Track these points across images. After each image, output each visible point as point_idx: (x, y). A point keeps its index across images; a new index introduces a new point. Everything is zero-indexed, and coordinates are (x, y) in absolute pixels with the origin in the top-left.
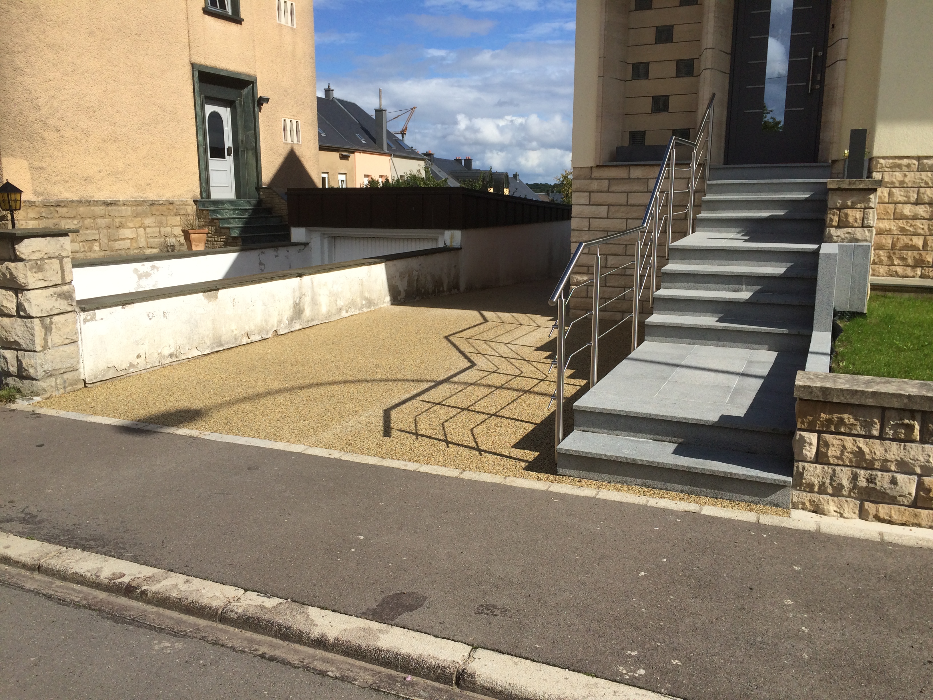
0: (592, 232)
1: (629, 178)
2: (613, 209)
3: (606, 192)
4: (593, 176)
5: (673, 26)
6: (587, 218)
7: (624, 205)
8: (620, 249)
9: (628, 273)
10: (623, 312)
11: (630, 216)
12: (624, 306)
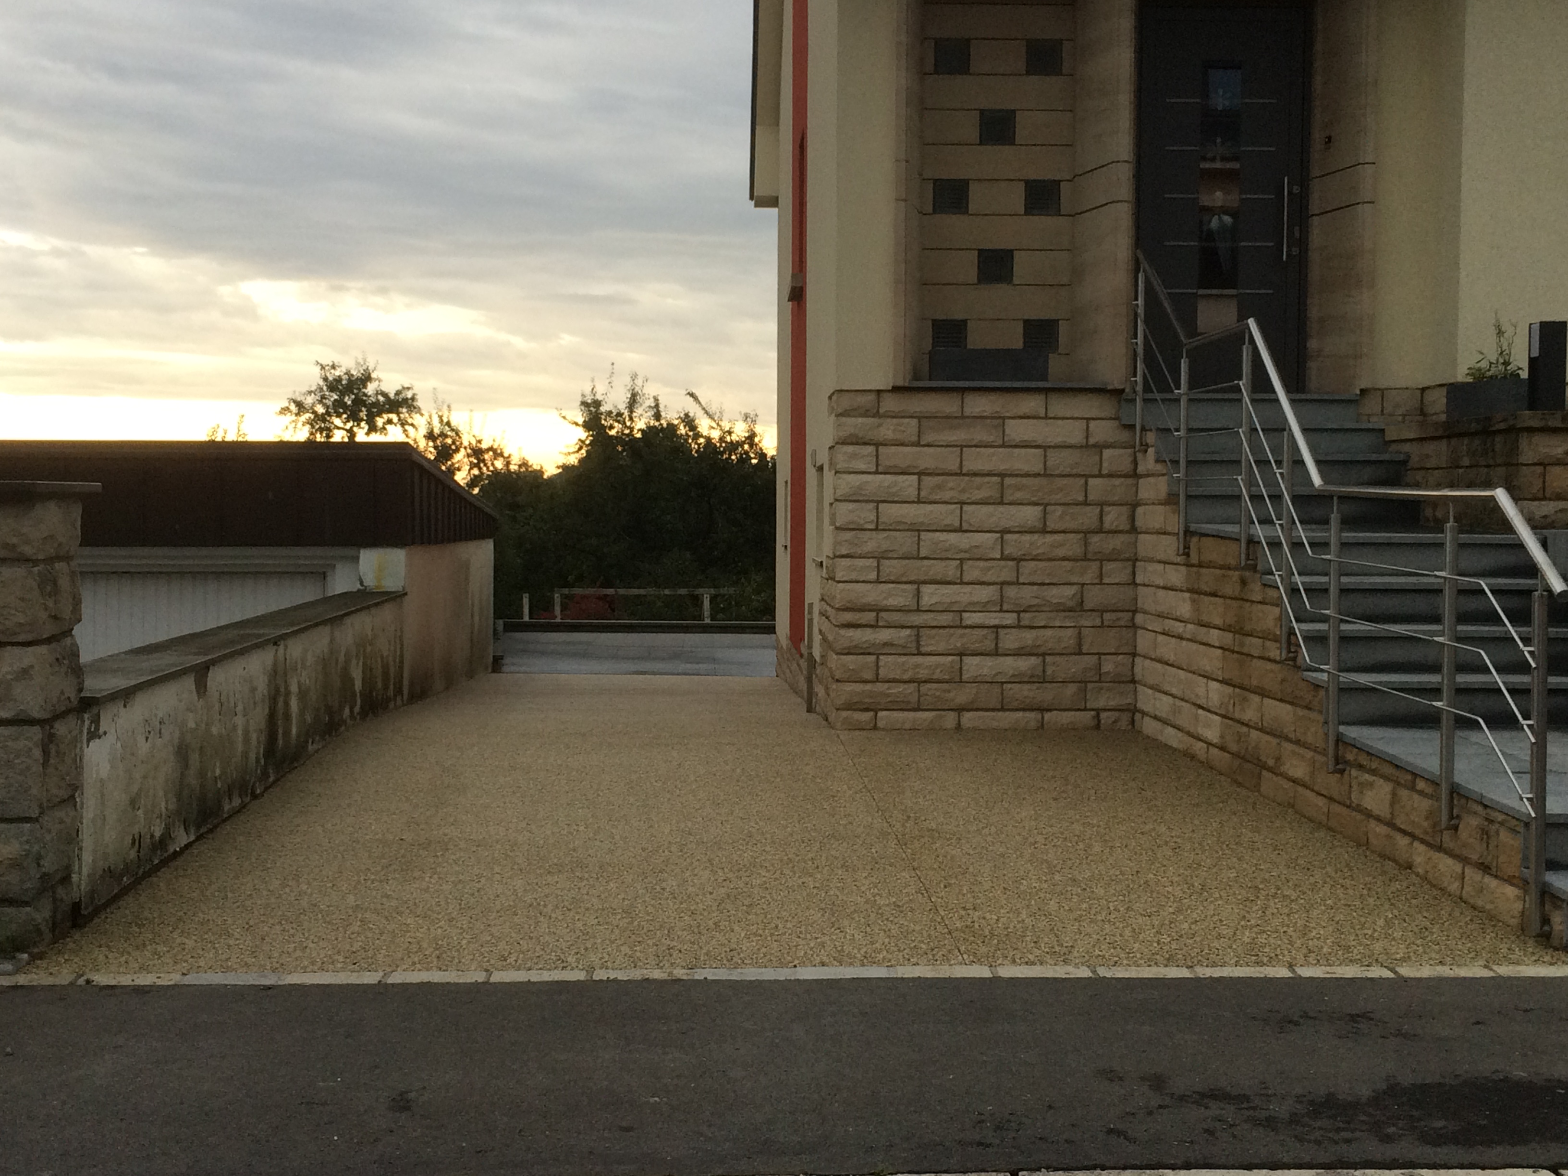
1: (963, 417)
3: (913, 445)
4: (881, 411)
5: (1013, 112)
6: (872, 501)
7: (956, 474)
8: (950, 569)
9: (969, 622)
10: (960, 710)
11: (968, 498)
12: (962, 696)
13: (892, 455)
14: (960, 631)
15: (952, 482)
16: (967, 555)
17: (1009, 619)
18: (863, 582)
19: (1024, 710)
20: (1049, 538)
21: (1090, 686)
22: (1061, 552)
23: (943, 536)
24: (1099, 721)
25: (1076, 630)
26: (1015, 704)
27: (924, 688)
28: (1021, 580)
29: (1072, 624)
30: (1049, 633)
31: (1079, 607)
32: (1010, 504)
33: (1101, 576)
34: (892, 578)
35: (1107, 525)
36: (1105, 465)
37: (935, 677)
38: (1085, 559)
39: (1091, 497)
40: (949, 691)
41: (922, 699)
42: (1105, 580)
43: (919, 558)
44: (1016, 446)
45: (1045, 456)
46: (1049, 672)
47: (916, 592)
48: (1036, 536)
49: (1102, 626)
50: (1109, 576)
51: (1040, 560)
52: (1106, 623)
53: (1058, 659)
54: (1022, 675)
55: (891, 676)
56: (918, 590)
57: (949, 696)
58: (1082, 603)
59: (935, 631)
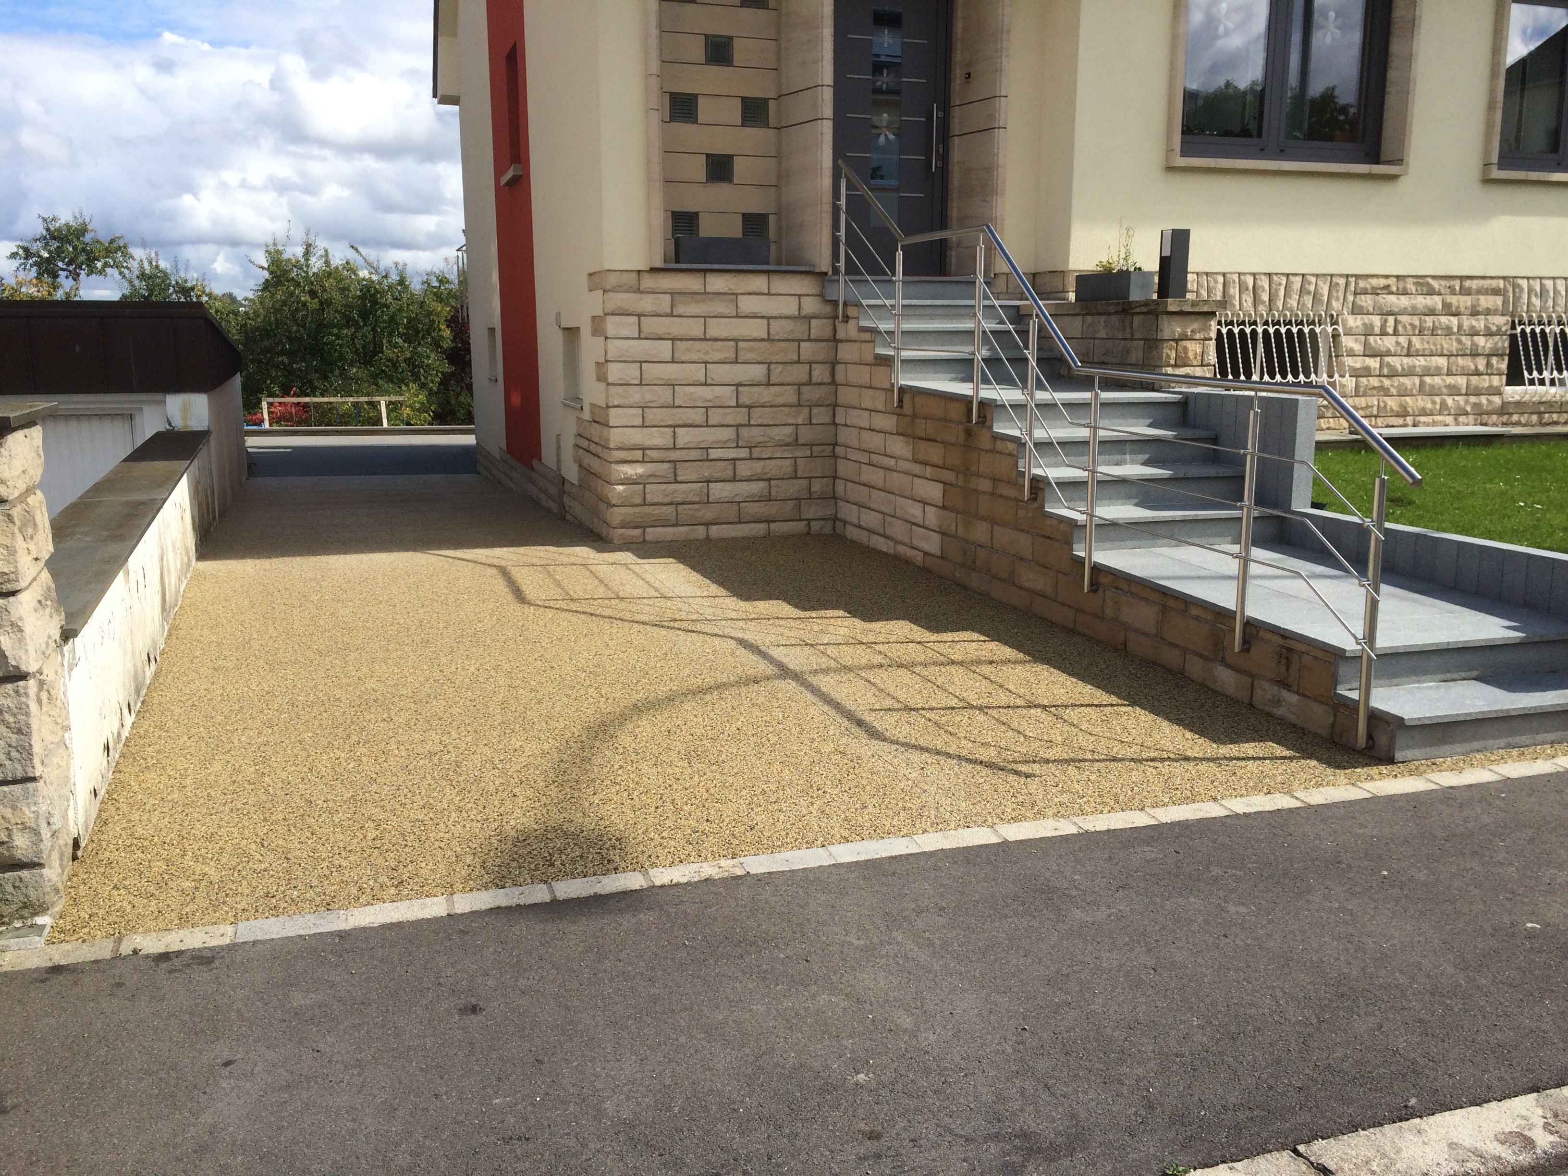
0: (647, 388)
1: (705, 293)
2: (681, 345)
3: (667, 316)
4: (642, 288)
5: (731, 38)
6: (636, 362)
7: (701, 340)
8: (697, 416)
9: (713, 457)
10: (707, 524)
11: (712, 358)
12: (708, 513)
13: (651, 325)
14: (707, 463)
15: (698, 345)
16: (711, 404)
17: (743, 453)
18: (632, 426)
19: (755, 522)
20: (772, 390)
21: (803, 502)
22: (779, 400)
23: (690, 389)
24: (810, 528)
25: (793, 460)
26: (748, 519)
27: (681, 508)
28: (752, 423)
29: (790, 456)
30: (773, 463)
31: (795, 443)
32: (743, 363)
33: (810, 418)
34: (654, 424)
35: (814, 380)
36: (812, 331)
37: (689, 499)
38: (800, 405)
39: (802, 358)
40: (698, 510)
41: (679, 517)
42: (814, 422)
43: (674, 407)
44: (746, 317)
45: (769, 325)
46: (773, 493)
47: (672, 434)
48: (763, 388)
49: (811, 456)
50: (816, 419)
51: (767, 407)
52: (814, 454)
53: (780, 482)
54: (755, 495)
55: (655, 500)
56: (674, 433)
57: (699, 514)
58: (797, 440)
59: (687, 464)
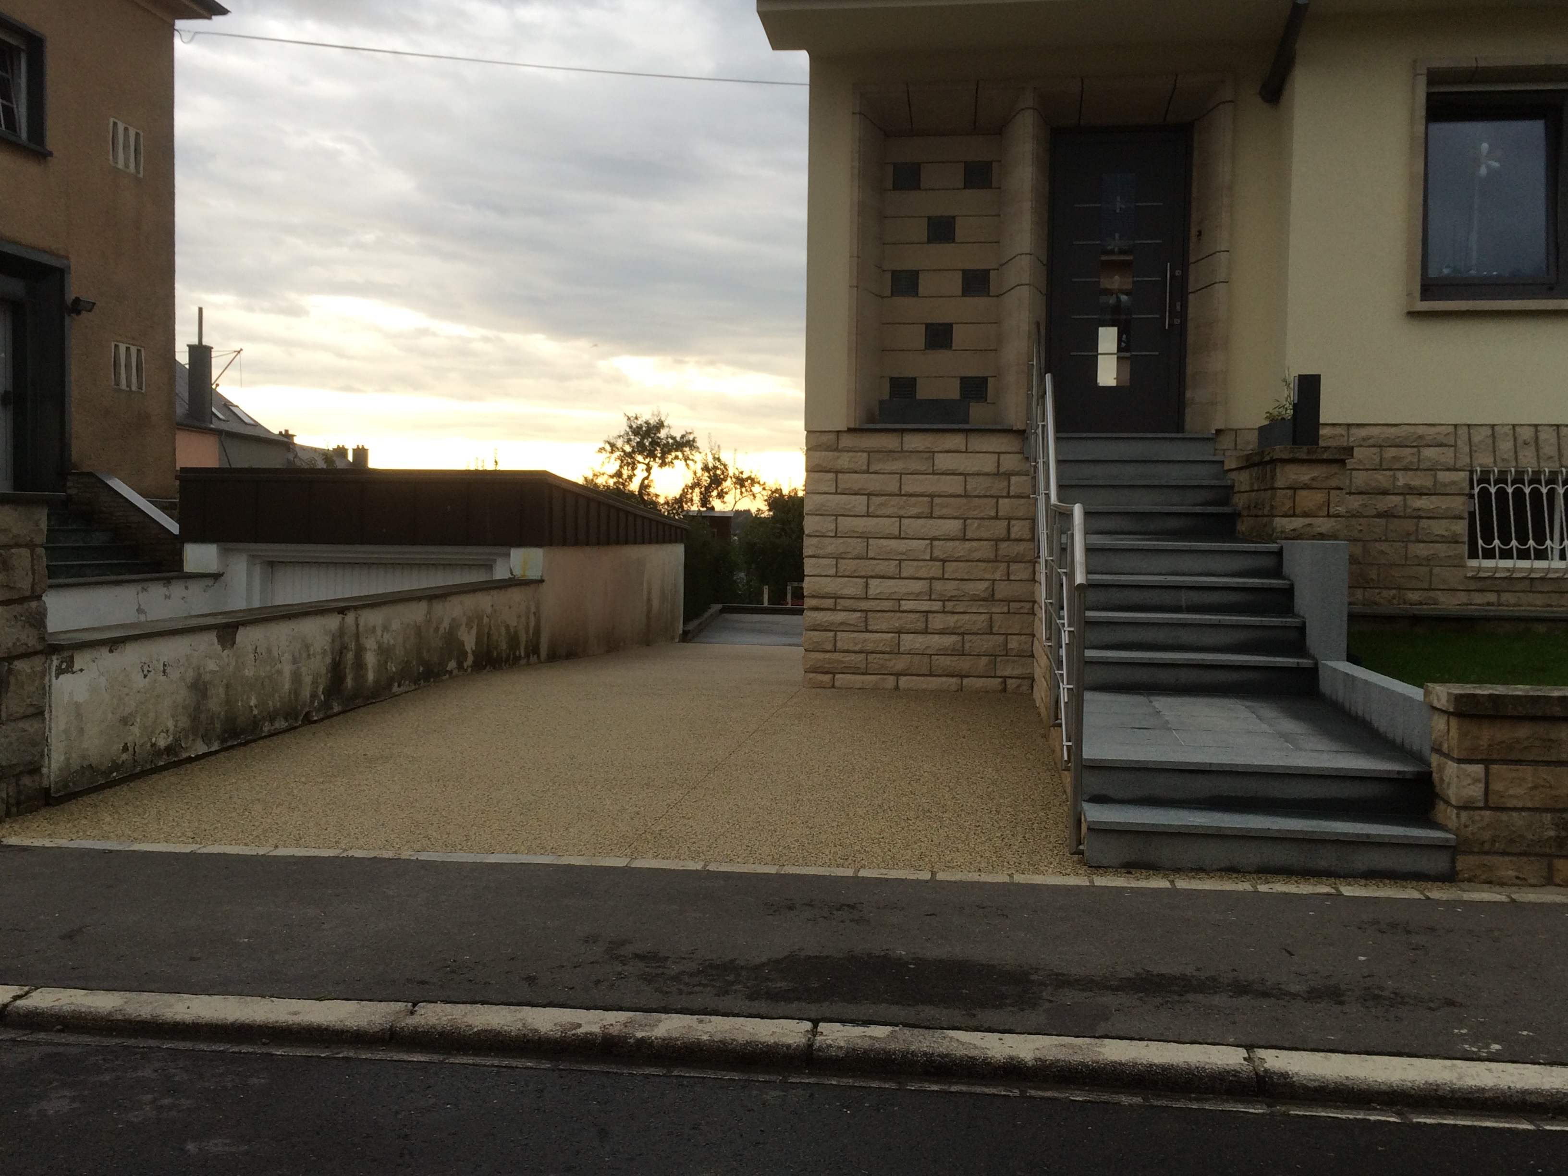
0: (842, 540)
1: (902, 451)
2: (876, 500)
3: (864, 472)
4: (839, 447)
5: (954, 218)
6: (832, 515)
7: (896, 495)
8: (891, 567)
9: (905, 608)
10: (898, 675)
11: (906, 513)
12: (900, 664)
13: (848, 481)
14: (898, 614)
15: (894, 501)
16: (904, 557)
17: (937, 606)
18: (826, 576)
19: (947, 676)
20: (968, 545)
21: (999, 659)
22: (976, 555)
23: (884, 542)
24: (1005, 685)
25: (988, 616)
26: (940, 672)
27: (871, 657)
28: (946, 576)
29: (985, 611)
30: (967, 617)
31: (990, 598)
32: (939, 518)
33: (1008, 574)
34: (847, 574)
35: (1013, 536)
36: (1012, 488)
37: (879, 649)
38: (996, 560)
39: (999, 514)
40: (890, 660)
41: (869, 666)
42: (1012, 577)
43: (867, 558)
44: (943, 474)
45: (966, 482)
46: (967, 647)
47: (865, 584)
48: (958, 542)
49: (1009, 613)
50: (1015, 575)
51: (961, 561)
53: (973, 637)
54: (946, 649)
55: (846, 648)
56: (867, 583)
57: (890, 664)
58: (993, 595)
59: (879, 614)
